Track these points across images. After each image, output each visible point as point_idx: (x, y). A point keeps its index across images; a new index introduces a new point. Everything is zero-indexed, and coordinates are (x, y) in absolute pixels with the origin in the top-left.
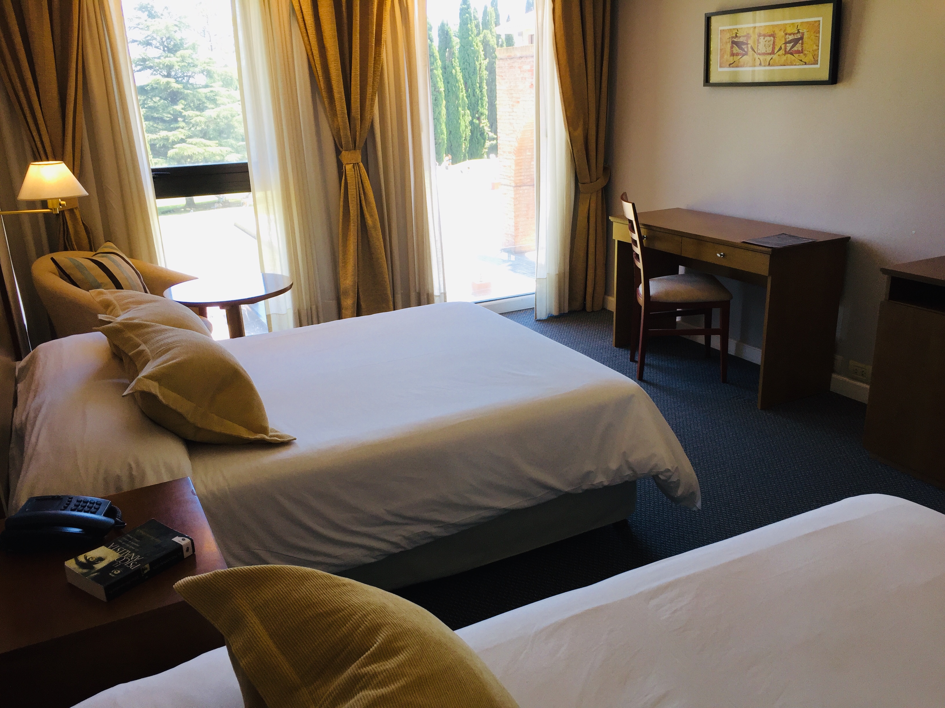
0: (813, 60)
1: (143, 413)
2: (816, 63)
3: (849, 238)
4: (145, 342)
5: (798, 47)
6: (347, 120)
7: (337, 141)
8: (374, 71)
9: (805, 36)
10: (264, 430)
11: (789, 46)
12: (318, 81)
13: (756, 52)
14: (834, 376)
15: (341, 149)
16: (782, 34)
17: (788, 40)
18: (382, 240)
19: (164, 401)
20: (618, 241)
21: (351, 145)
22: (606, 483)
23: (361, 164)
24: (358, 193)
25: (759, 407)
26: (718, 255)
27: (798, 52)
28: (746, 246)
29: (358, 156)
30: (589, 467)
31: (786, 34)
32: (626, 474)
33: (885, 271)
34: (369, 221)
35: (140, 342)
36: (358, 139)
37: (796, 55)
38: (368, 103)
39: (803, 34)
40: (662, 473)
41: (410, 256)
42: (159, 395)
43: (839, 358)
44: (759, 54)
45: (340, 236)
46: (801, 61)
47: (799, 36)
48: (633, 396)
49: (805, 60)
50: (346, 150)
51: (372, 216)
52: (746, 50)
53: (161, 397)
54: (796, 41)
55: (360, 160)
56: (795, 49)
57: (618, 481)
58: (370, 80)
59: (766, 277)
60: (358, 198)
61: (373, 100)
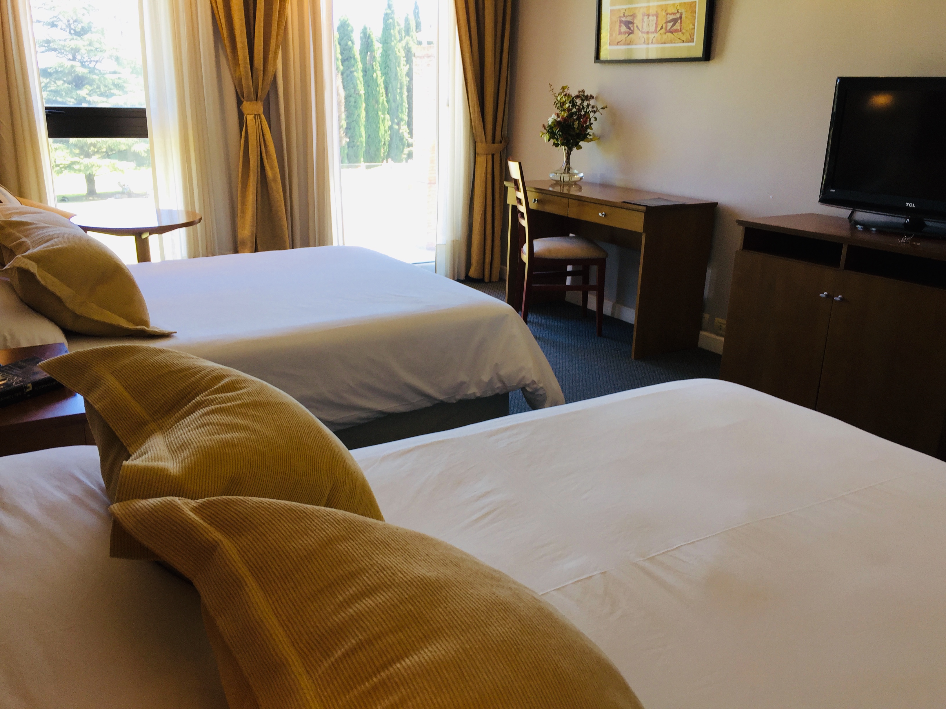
0: (690, 38)
1: (21, 300)
2: (692, 41)
3: (717, 203)
4: (26, 236)
5: (677, 26)
6: (250, 70)
7: (238, 91)
8: (278, 25)
9: (683, 16)
10: (146, 323)
11: (670, 25)
12: (220, 29)
13: (641, 29)
14: (702, 333)
15: (242, 99)
16: (664, 13)
17: (668, 20)
18: (282, 193)
19: (42, 282)
20: (512, 206)
21: (253, 96)
22: (478, 395)
23: (263, 116)
24: (259, 145)
25: (633, 357)
26: (600, 214)
27: (676, 31)
28: (626, 206)
29: (259, 107)
30: (463, 377)
31: (667, 14)
32: (497, 386)
33: (740, 223)
34: (270, 173)
35: (21, 236)
36: (260, 90)
37: (675, 34)
38: (271, 56)
39: (681, 15)
40: (528, 385)
41: (311, 212)
42: (37, 274)
43: (707, 316)
44: (642, 32)
45: (240, 186)
46: (680, 39)
47: (678, 16)
48: (507, 315)
49: (683, 38)
50: (247, 101)
51: (272, 168)
52: (632, 29)
53: (39, 278)
54: (675, 21)
55: (261, 111)
56: (675, 28)
57: (490, 393)
58: (274, 33)
59: (640, 234)
60: (259, 149)
61: (276, 53)
